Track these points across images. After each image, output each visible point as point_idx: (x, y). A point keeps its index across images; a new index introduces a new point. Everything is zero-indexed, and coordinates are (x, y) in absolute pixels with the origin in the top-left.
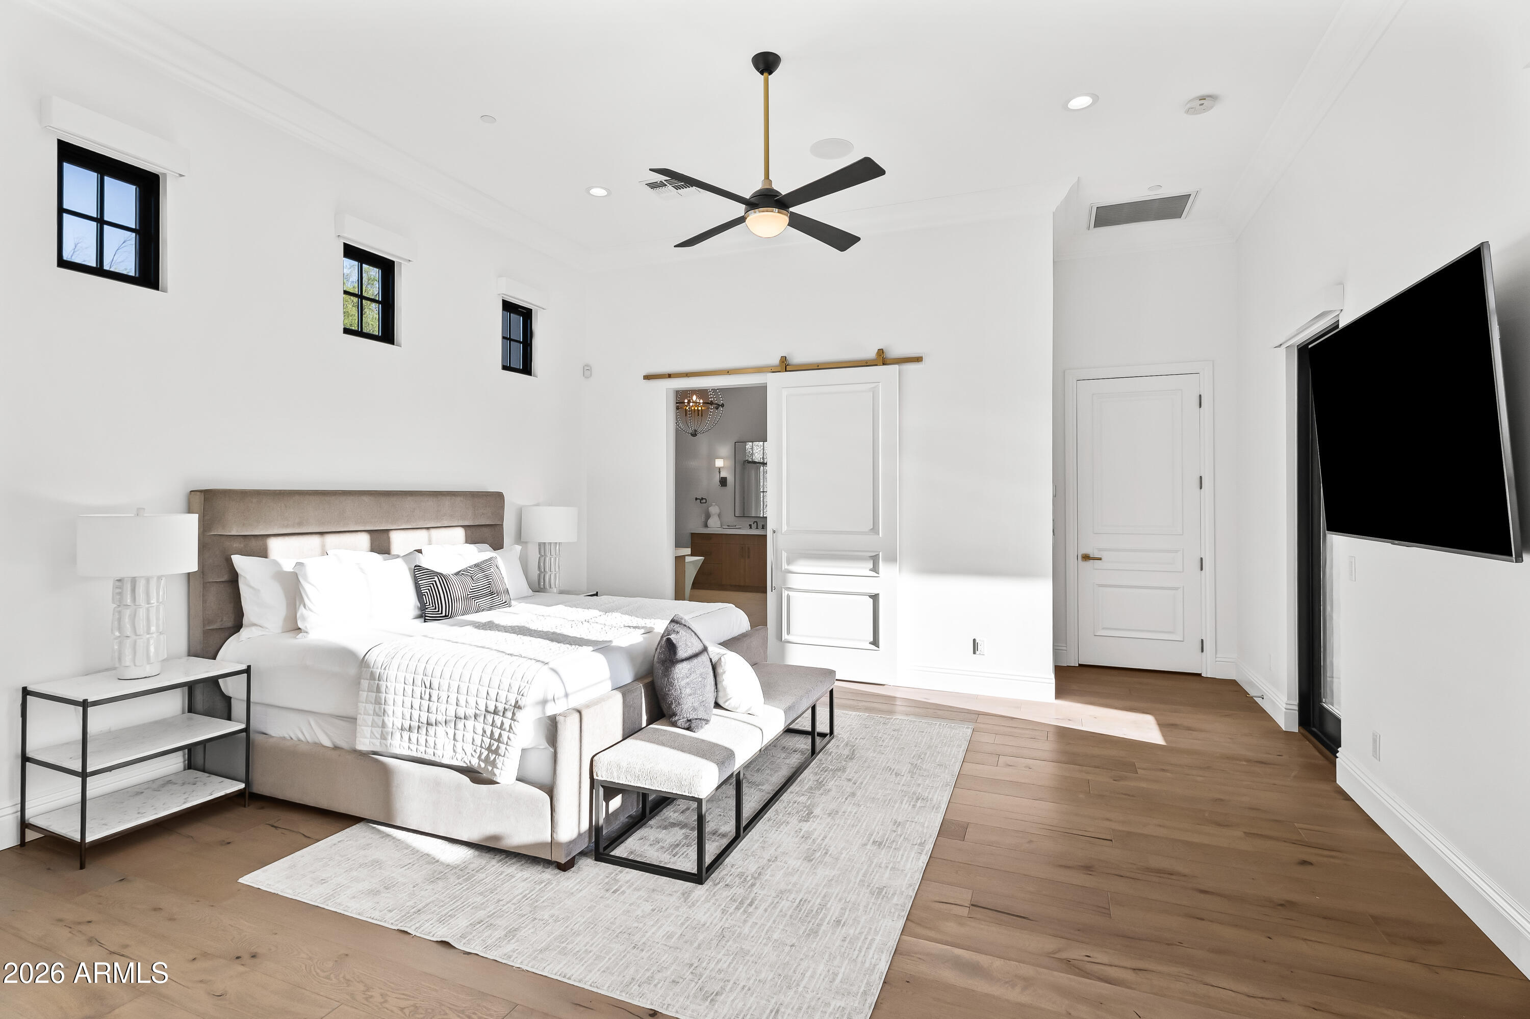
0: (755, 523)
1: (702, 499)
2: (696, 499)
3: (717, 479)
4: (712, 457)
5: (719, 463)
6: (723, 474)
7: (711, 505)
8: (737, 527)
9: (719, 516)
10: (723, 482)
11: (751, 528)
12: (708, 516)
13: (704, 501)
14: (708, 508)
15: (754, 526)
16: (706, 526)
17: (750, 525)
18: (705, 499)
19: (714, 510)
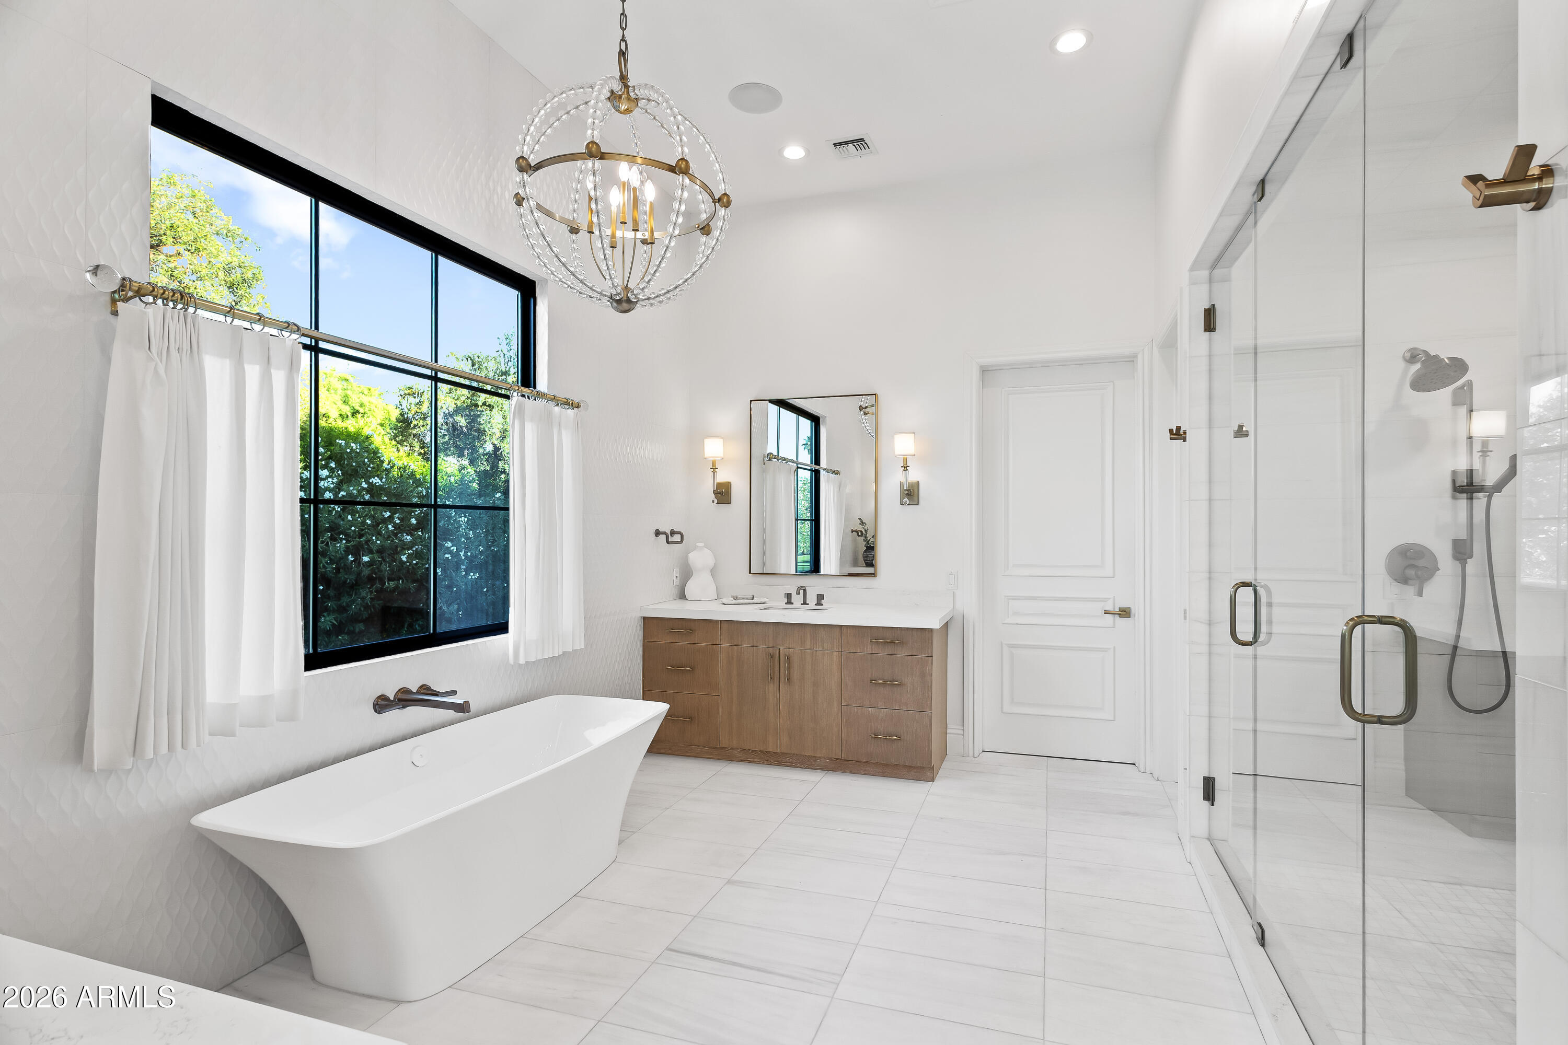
0: (802, 592)
1: (673, 533)
2: (658, 533)
3: (708, 488)
4: (695, 438)
5: (713, 448)
6: (722, 477)
7: (695, 548)
8: (755, 600)
9: (713, 572)
10: (723, 494)
11: (789, 602)
12: (686, 574)
13: (677, 538)
14: (686, 558)
15: (797, 599)
16: (682, 596)
17: (789, 596)
18: (679, 533)
19: (700, 558)
